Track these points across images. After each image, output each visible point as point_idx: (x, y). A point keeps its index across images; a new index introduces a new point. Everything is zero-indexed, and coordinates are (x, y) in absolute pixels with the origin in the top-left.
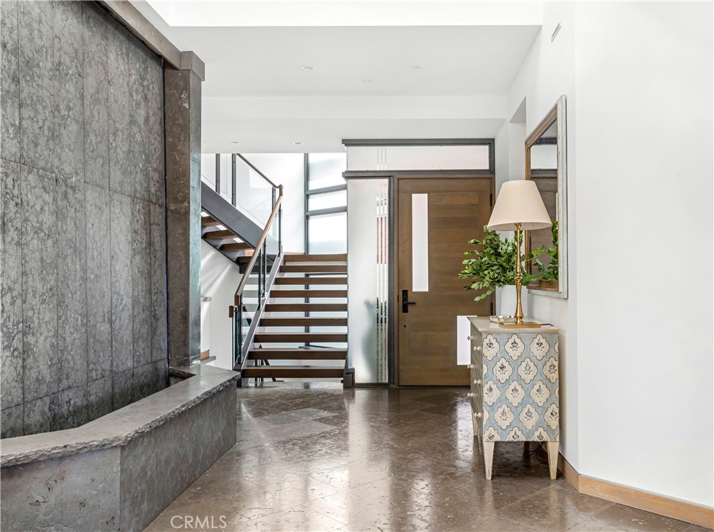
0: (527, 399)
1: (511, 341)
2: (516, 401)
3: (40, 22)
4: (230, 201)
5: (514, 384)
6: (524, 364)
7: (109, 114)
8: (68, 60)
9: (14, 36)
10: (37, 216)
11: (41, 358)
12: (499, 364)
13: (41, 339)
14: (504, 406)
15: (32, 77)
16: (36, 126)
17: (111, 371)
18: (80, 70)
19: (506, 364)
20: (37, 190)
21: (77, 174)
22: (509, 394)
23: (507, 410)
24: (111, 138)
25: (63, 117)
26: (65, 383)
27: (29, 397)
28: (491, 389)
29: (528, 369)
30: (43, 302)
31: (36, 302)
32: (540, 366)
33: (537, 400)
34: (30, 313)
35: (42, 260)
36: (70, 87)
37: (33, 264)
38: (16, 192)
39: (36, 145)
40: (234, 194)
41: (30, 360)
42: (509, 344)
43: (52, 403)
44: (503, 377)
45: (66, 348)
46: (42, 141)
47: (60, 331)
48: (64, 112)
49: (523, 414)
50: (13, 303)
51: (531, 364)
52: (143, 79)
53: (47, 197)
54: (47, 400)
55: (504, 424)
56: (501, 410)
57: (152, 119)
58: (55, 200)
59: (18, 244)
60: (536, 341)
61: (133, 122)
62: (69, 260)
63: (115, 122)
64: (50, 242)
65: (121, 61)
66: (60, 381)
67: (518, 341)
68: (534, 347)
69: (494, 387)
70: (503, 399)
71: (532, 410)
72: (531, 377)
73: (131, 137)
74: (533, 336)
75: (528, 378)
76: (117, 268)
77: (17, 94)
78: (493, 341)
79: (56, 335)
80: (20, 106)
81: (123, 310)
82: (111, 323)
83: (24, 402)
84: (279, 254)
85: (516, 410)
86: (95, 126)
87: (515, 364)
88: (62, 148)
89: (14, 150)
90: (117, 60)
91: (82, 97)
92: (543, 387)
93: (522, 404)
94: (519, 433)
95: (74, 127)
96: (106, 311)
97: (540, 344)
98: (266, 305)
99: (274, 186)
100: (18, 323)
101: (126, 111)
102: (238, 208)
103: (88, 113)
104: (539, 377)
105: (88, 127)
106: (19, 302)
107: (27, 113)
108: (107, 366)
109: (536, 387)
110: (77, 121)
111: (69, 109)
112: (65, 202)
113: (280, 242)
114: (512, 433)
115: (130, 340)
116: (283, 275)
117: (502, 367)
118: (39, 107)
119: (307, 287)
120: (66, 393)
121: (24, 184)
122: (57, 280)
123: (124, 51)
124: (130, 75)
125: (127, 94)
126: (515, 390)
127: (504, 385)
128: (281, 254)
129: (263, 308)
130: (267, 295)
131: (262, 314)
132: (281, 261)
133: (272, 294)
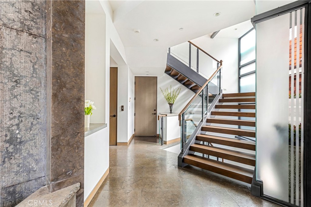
4: (196, 71)
40: (198, 67)
84: (220, 94)
98: (207, 119)
99: (218, 62)
102: (199, 73)
113: (220, 88)
116: (222, 104)
119: (239, 110)
128: (221, 94)
129: (205, 120)
130: (209, 114)
131: (204, 124)
132: (220, 97)
133: (213, 113)
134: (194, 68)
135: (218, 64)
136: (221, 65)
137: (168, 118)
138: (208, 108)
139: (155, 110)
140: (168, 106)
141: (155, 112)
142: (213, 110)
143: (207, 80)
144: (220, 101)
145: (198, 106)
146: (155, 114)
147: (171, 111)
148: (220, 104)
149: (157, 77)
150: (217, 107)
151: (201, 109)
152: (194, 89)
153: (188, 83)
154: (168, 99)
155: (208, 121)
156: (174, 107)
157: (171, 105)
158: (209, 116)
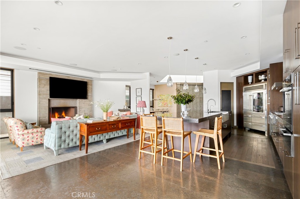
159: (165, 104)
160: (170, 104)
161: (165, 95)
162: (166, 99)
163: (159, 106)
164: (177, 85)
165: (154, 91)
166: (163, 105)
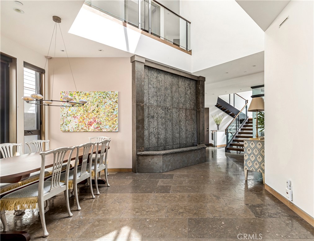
0: (256, 160)
1: (251, 143)
2: (253, 160)
3: (162, 81)
4: (233, 106)
5: (252, 155)
6: (255, 150)
7: (179, 94)
8: (168, 86)
9: (156, 85)
10: (161, 115)
11: (162, 140)
12: (248, 149)
13: (162, 136)
14: (249, 161)
15: (160, 91)
16: (161, 100)
17: (179, 143)
18: (171, 87)
19: (250, 149)
20: (161, 111)
21: (170, 106)
22: (251, 157)
23: (250, 162)
24: (180, 98)
25: (167, 97)
26: (167, 144)
27: (159, 146)
28: (246, 156)
29: (256, 151)
30: (162, 130)
31: (161, 130)
32: (260, 151)
33: (259, 160)
34: (159, 132)
35: (162, 122)
36: (169, 91)
37: (160, 123)
38: (156, 111)
39: (161, 103)
40: (234, 104)
41: (159, 139)
42: (251, 144)
43: (164, 147)
44: (249, 153)
45: (167, 138)
46: (162, 102)
47: (166, 135)
48: (167, 96)
49: (255, 164)
50: (155, 130)
51: (257, 150)
52: (189, 84)
53: (163, 111)
54: (163, 147)
55: (250, 166)
56: (248, 162)
57: (192, 92)
58: (165, 112)
59: (157, 120)
60: (258, 143)
61: (186, 94)
62: (168, 122)
63: (181, 95)
64: (164, 119)
65: (182, 82)
66: (166, 144)
67: (253, 143)
68: (258, 145)
69: (247, 155)
70: (249, 159)
71: (257, 163)
72: (257, 153)
73: (185, 97)
74: (258, 142)
75: (256, 154)
76: (181, 123)
77: (156, 95)
78: (247, 143)
79: (165, 135)
80: (157, 97)
81: (183, 132)
82: (179, 134)
83: (158, 146)
85: (253, 162)
86: (175, 97)
87: (253, 149)
88: (167, 102)
89: (156, 104)
90: (181, 83)
91: (172, 92)
92: (260, 157)
93: (254, 161)
94: (253, 169)
95: (170, 98)
96: (178, 132)
97: (259, 144)
99: (246, 100)
100: (157, 133)
101: (184, 92)
102: (235, 107)
103: (173, 95)
104: (259, 154)
105: (173, 97)
106: (157, 130)
107: (158, 98)
108: (178, 142)
109: (258, 157)
110: (170, 97)
111: (168, 95)
112: (167, 112)
113: (247, 115)
114: (252, 169)
115: (185, 137)
117: (249, 150)
118: (161, 96)
120: (168, 146)
121: (158, 110)
122: (165, 126)
123: (184, 80)
124: (185, 85)
125: (184, 89)
126: (252, 157)
127: (249, 155)
128: (247, 119)
129: (237, 133)
130: (240, 130)
131: (237, 135)
132: (247, 121)
133: (242, 130)
134: (232, 104)
135: (246, 102)
136: (247, 103)
137: (217, 132)
138: (239, 127)
139: (208, 129)
140: (216, 126)
141: (208, 130)
142: (242, 128)
143: (240, 111)
144: (246, 123)
145: (234, 126)
146: (208, 131)
147: (218, 129)
148: (247, 125)
149: (209, 108)
150: (244, 126)
151: (235, 128)
152: (233, 115)
153: (228, 112)
154: (216, 122)
155: (239, 133)
156: (220, 126)
157: (218, 125)
158: (240, 131)
159: (90, 124)
160: (110, 123)
161: (93, 94)
162: (93, 108)
163: (65, 131)
164: (133, 62)
165: (45, 77)
166: (82, 126)
